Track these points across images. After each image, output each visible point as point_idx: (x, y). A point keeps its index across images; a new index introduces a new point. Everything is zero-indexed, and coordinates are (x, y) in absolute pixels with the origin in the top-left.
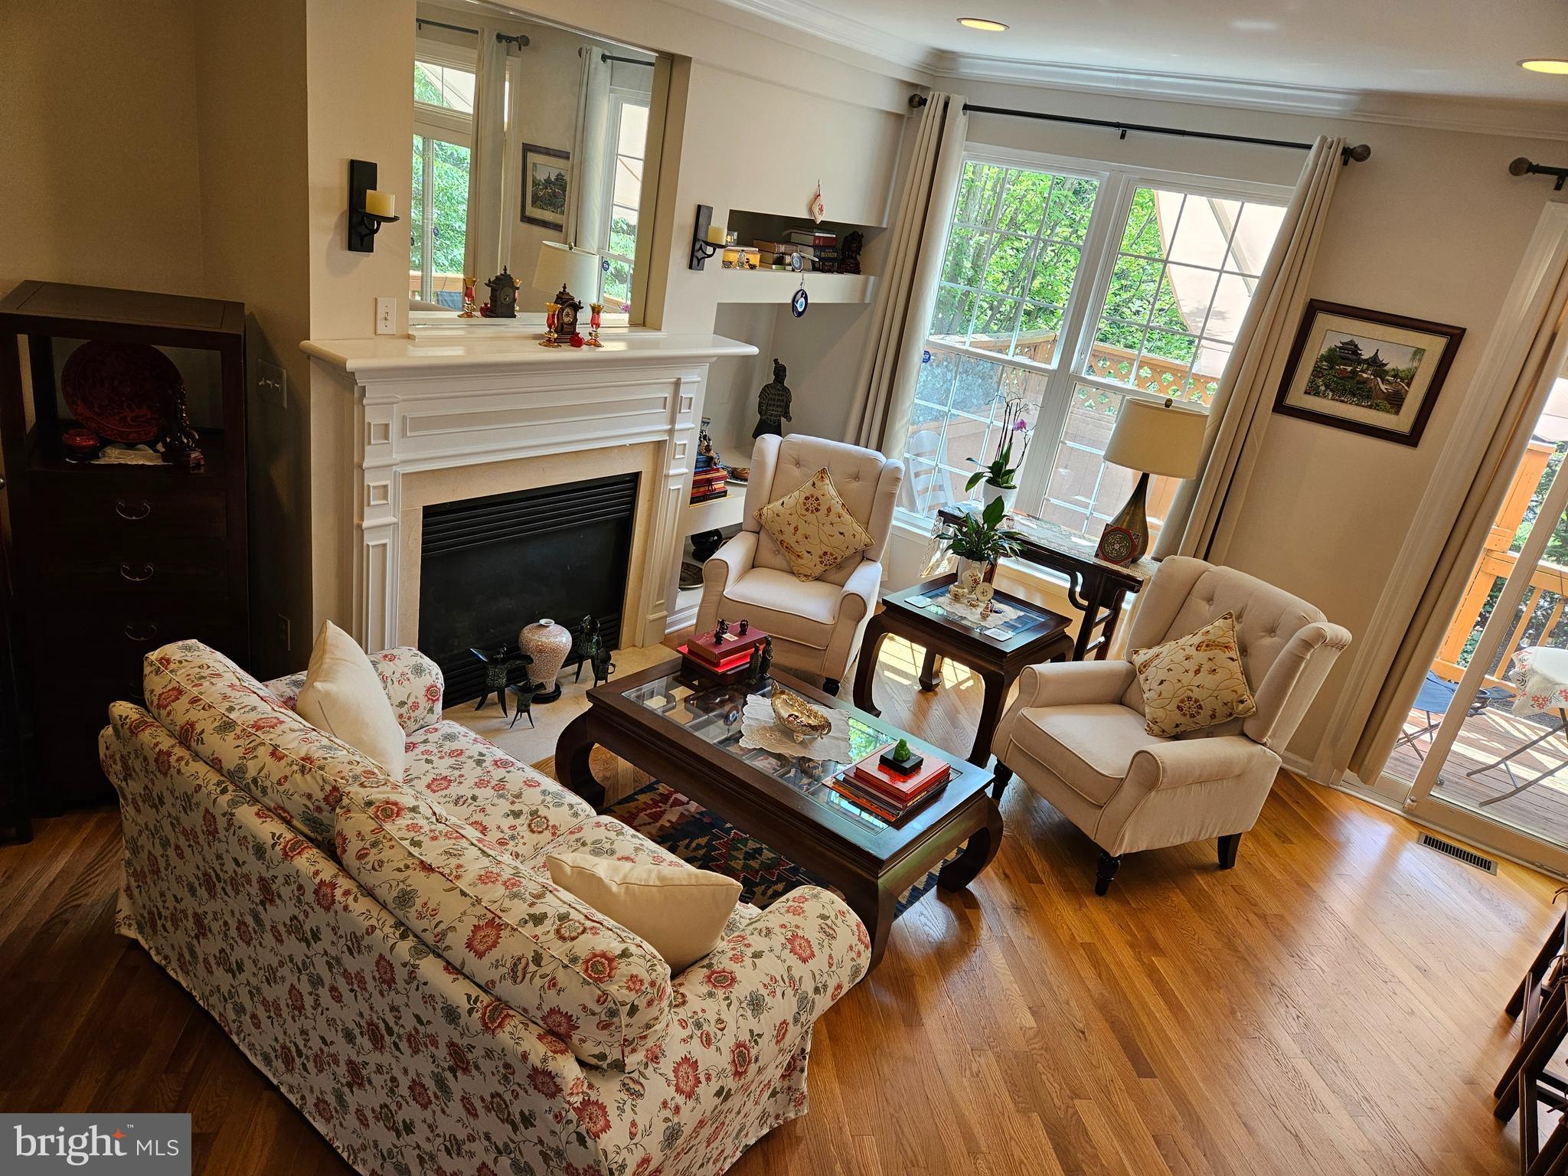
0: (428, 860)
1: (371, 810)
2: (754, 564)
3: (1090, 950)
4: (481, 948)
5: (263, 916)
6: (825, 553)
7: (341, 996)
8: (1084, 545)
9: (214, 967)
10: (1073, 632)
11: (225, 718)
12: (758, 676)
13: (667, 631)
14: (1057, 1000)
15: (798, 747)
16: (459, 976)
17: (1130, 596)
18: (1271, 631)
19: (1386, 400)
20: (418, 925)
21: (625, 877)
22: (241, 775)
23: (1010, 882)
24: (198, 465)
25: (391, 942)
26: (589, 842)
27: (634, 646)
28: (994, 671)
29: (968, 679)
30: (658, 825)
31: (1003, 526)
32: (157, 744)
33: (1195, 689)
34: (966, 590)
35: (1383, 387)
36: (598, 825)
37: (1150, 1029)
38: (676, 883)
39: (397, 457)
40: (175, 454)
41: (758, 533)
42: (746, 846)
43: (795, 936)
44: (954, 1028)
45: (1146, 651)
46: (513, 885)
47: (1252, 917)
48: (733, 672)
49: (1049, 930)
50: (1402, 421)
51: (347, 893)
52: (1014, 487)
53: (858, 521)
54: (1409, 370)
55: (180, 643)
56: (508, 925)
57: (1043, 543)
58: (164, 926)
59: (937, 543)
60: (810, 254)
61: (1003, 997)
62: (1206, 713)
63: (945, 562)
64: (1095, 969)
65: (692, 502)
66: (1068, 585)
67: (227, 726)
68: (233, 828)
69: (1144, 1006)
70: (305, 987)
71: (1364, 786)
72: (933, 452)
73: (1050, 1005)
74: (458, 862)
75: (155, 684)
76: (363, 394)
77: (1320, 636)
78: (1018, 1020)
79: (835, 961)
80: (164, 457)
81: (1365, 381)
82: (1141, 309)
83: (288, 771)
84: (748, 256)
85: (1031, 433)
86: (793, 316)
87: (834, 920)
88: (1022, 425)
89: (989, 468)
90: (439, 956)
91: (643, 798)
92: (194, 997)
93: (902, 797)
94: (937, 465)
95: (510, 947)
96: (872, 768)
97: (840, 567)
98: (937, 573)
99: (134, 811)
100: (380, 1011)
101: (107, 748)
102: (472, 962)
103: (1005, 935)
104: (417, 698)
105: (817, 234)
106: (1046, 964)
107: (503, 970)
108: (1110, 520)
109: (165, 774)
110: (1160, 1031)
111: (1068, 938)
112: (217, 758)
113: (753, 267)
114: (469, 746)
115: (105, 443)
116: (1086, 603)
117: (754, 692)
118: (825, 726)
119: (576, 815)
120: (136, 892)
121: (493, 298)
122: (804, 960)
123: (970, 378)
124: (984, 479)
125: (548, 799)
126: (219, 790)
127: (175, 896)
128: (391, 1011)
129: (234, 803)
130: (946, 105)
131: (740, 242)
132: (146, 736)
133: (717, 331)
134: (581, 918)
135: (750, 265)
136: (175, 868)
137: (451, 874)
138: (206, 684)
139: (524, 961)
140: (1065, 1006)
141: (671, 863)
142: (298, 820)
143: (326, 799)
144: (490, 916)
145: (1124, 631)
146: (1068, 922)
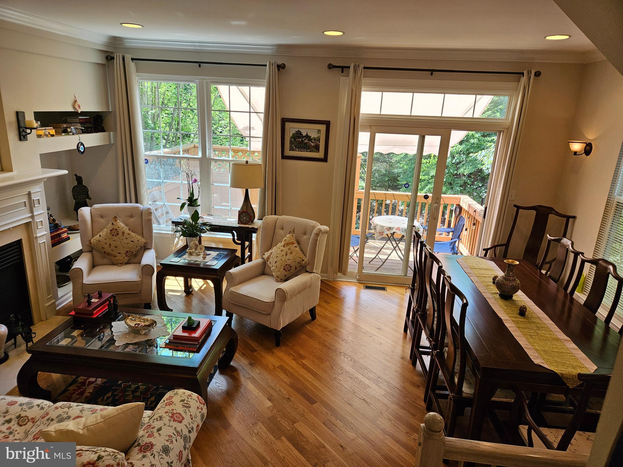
2: (93, 266)
3: (281, 368)
6: (127, 252)
8: (233, 221)
10: (239, 254)
12: (114, 313)
13: (57, 309)
14: (276, 391)
15: (143, 336)
17: (254, 235)
18: (305, 233)
19: (314, 148)
21: (84, 424)
23: (246, 356)
26: (54, 417)
27: (42, 321)
28: (215, 278)
29: (203, 285)
30: (84, 396)
31: (200, 221)
33: (287, 261)
34: (194, 250)
35: (312, 144)
36: (57, 408)
37: (310, 386)
38: (111, 416)
41: (92, 251)
42: (131, 388)
43: (173, 414)
44: (243, 421)
45: (267, 253)
47: (328, 333)
48: (101, 315)
49: (266, 368)
50: (320, 154)
52: (200, 205)
53: (138, 234)
54: (318, 137)
57: (217, 224)
59: (175, 235)
60: (79, 126)
61: (257, 400)
62: (293, 268)
63: (180, 241)
64: (285, 373)
65: (52, 247)
66: (232, 237)
69: (305, 379)
71: (345, 276)
72: (161, 199)
73: (274, 394)
77: (320, 230)
78: (265, 406)
79: (193, 416)
81: (306, 143)
82: (222, 131)
84: (48, 131)
85: (199, 183)
86: (80, 154)
87: (187, 400)
88: (195, 181)
89: (187, 200)
91: (72, 388)
93: (196, 339)
94: (164, 204)
96: (180, 332)
97: (135, 255)
98: (178, 247)
103: (250, 376)
105: (80, 118)
106: (268, 380)
108: (239, 209)
110: (313, 385)
111: (272, 367)
113: (52, 136)
116: (240, 242)
117: (114, 321)
118: (153, 323)
119: (42, 408)
122: (180, 422)
123: (166, 166)
124: (186, 205)
125: (24, 407)
130: (124, 59)
131: (42, 125)
133: (43, 167)
135: (51, 135)
140: (279, 392)
141: (101, 410)
145: (256, 248)
146: (270, 361)
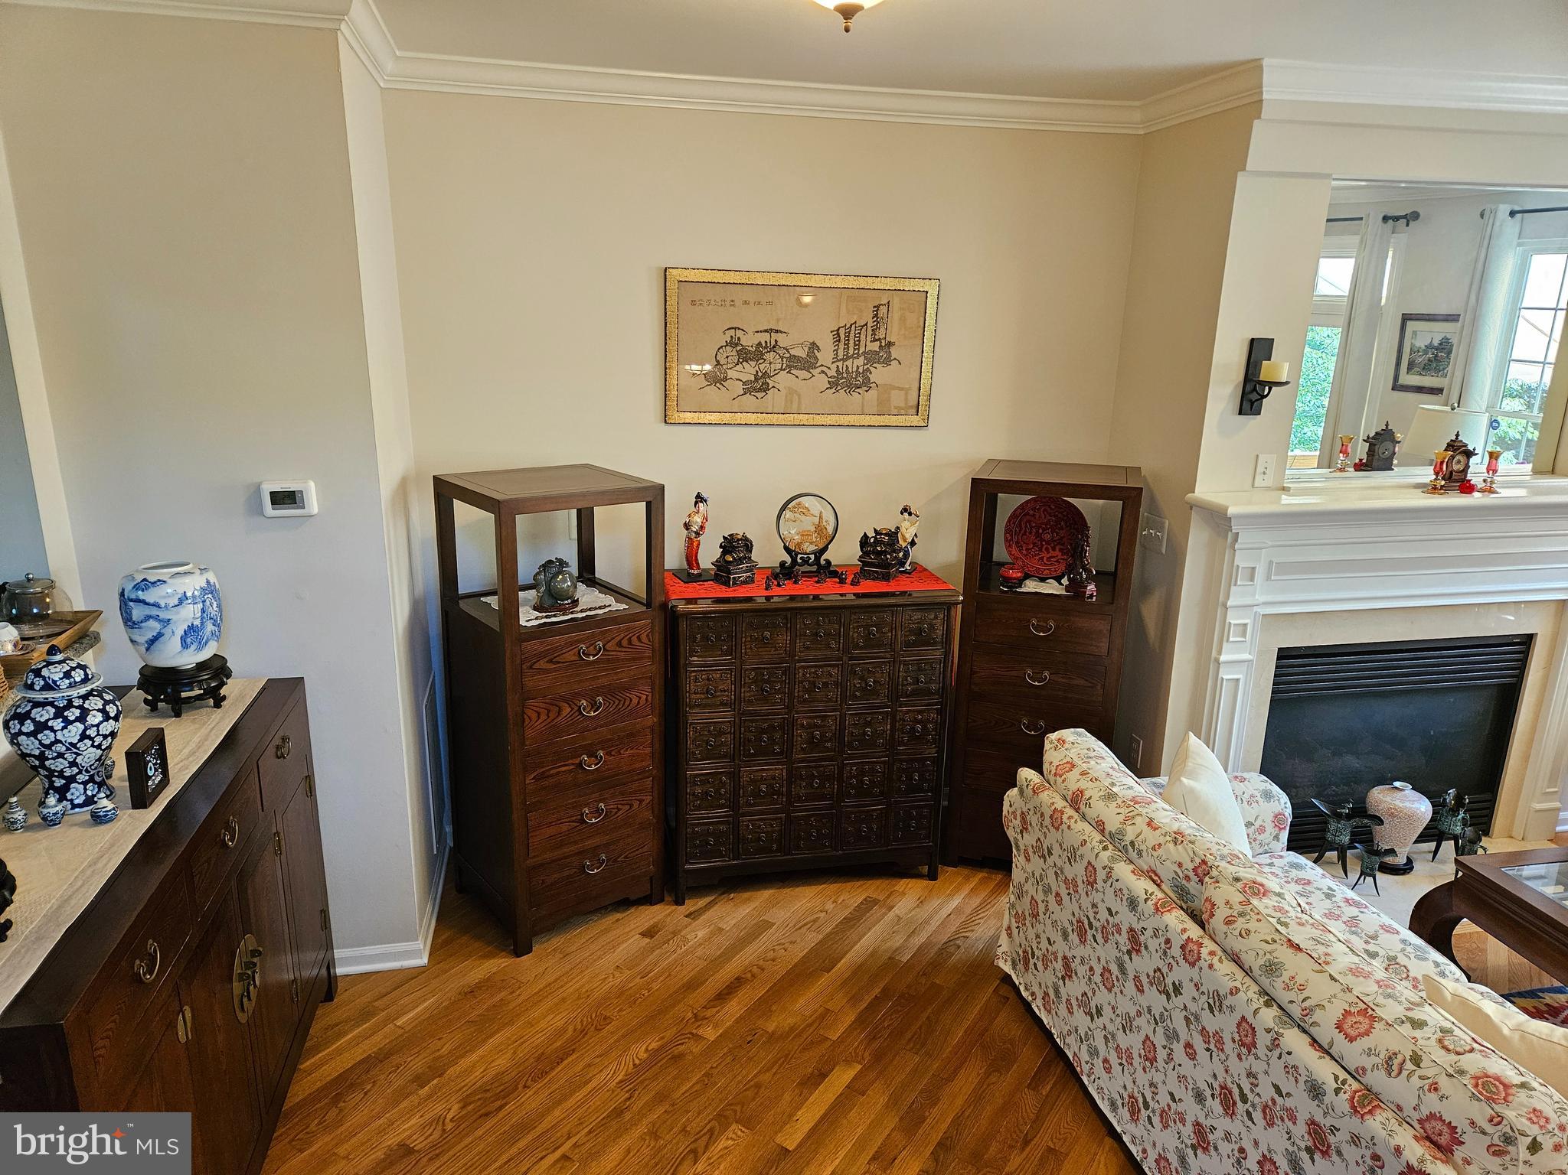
0: (1296, 940)
1: (1239, 885)
4: (1353, 1033)
5: (1128, 965)
7: (1196, 1054)
9: (1075, 1008)
11: (1108, 790)
13: (1558, 828)
16: (1325, 1055)
20: (1283, 997)
22: (1120, 837)
24: (1091, 596)
25: (1255, 1006)
27: (1511, 837)
32: (1053, 804)
39: (1260, 598)
40: (1076, 587)
46: (1387, 986)
51: (1212, 953)
55: (1072, 730)
56: (1382, 1019)
58: (1035, 964)
67: (1110, 796)
68: (1111, 880)
70: (1159, 1040)
74: (1326, 950)
75: (1052, 756)
76: (1236, 540)
80: (1067, 589)
83: (1162, 840)
90: (1305, 1031)
92: (1051, 1035)
95: (1382, 1040)
99: (1024, 859)
100: (1235, 1076)
101: (1011, 806)
102: (1341, 1045)
104: (1264, 821)
107: (1375, 1060)
109: (1057, 829)
112: (1101, 821)
114: (1318, 878)
115: (1027, 576)
119: (1441, 973)
120: (1015, 931)
121: (1371, 453)
125: (1409, 949)
126: (1101, 846)
127: (1049, 939)
128: (1248, 1077)
129: (1113, 859)
132: (1045, 796)
134: (1469, 1040)
136: (1053, 913)
137: (1320, 958)
138: (1093, 763)
139: (1400, 1058)
142: (1166, 885)
143: (1195, 870)
144: (1363, 1006)
